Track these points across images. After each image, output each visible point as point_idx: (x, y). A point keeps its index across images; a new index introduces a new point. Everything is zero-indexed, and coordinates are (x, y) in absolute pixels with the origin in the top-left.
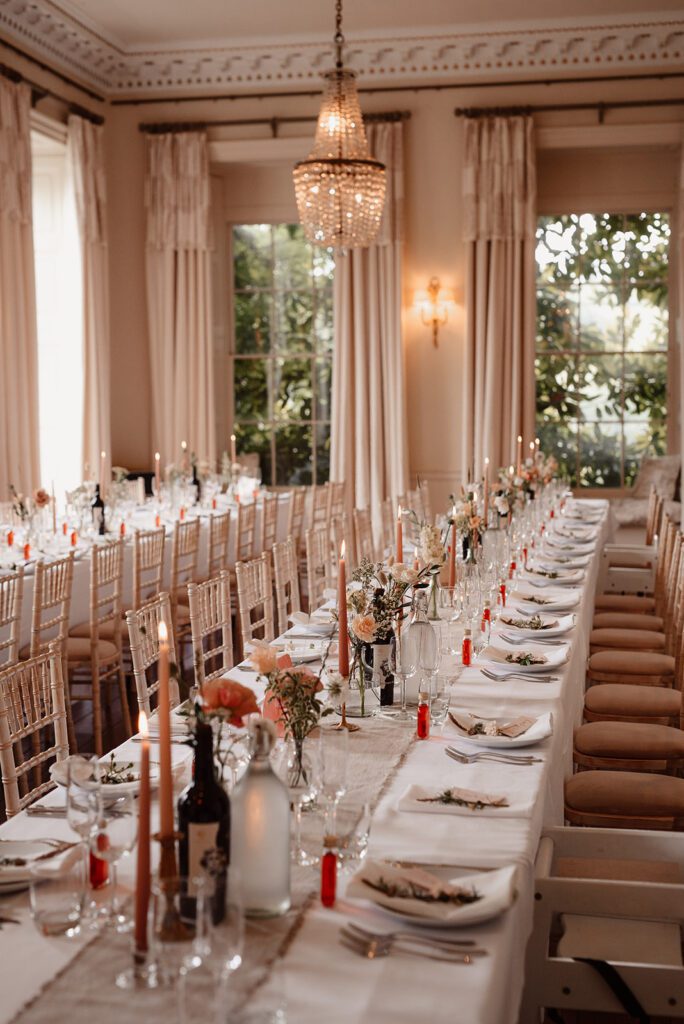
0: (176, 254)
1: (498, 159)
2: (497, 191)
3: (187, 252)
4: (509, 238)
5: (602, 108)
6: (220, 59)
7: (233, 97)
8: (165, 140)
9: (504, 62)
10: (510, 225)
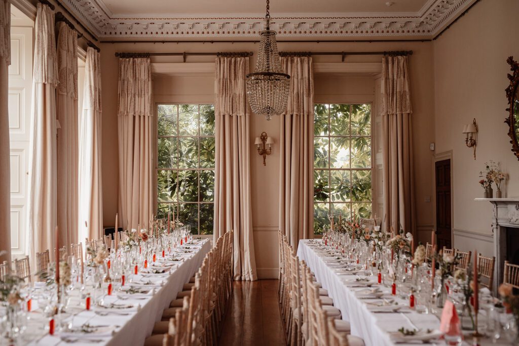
0: (134, 117)
1: (296, 76)
2: (295, 91)
3: (140, 116)
4: (302, 114)
5: (344, 55)
6: (159, 23)
7: (163, 42)
8: (129, 61)
9: (298, 31)
10: (302, 107)
